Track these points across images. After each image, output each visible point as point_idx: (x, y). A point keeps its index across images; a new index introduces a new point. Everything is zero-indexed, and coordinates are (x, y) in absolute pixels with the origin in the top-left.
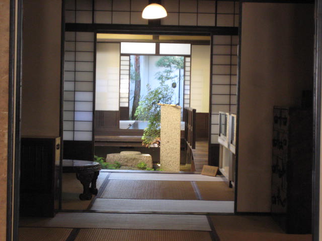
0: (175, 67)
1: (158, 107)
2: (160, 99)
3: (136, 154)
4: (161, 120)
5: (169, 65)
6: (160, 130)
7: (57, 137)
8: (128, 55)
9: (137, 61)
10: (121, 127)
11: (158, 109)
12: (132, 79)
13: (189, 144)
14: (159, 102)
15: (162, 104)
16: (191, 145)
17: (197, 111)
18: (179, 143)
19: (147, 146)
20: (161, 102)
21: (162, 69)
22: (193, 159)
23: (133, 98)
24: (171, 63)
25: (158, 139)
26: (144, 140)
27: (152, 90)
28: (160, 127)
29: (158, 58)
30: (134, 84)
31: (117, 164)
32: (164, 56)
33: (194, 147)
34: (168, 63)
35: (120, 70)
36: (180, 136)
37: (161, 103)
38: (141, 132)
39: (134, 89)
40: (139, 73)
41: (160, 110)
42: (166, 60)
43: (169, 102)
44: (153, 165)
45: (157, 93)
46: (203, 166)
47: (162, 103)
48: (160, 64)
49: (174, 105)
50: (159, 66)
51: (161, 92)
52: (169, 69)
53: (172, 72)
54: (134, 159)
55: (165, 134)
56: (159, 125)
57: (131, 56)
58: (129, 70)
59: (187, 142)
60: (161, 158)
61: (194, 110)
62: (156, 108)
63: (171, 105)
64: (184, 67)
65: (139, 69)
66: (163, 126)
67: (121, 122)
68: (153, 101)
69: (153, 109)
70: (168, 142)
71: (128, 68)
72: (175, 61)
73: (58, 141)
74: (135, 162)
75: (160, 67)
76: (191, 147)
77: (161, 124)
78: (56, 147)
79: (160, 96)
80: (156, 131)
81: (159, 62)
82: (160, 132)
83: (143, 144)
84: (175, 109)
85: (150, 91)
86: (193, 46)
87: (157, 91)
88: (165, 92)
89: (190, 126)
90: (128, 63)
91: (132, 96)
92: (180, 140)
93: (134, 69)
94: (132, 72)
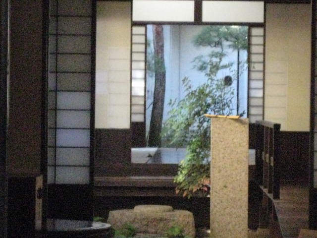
0: (230, 46)
1: (204, 121)
2: (209, 106)
3: (164, 211)
4: (212, 146)
5: (219, 44)
6: (209, 164)
7: (38, 175)
8: (144, 24)
9: (159, 35)
10: (135, 160)
11: (205, 124)
12: (149, 69)
13: (265, 191)
14: (206, 112)
15: (212, 114)
16: (270, 192)
17: (282, 129)
18: (246, 189)
19: (184, 195)
20: (209, 111)
21: (206, 51)
22: (276, 218)
23: (152, 106)
24: (223, 39)
25: (206, 182)
26: (180, 183)
27: (193, 89)
28: (210, 159)
29: (198, 30)
30: (154, 78)
31: (129, 229)
32: (209, 26)
33: (277, 196)
34: (217, 39)
35: (131, 53)
36: (247, 176)
37: (210, 113)
38: (173, 169)
39: (152, 89)
40: (162, 57)
41: (209, 127)
42: (213, 34)
43: (225, 112)
44: (197, 231)
45: (201, 94)
46: (298, 232)
47: (213, 112)
48: (202, 41)
49: (237, 117)
50: (200, 44)
51: (210, 92)
52: (218, 50)
53: (225, 55)
54: (161, 220)
55: (220, 171)
56: (207, 156)
57: (148, 26)
58: (146, 52)
59: (262, 187)
60: (211, 217)
61: (277, 126)
62: (201, 123)
63: (231, 117)
64: (248, 47)
65: (162, 51)
66: (216, 156)
67: (133, 150)
68: (196, 110)
69: (196, 124)
70: (226, 187)
71: (142, 48)
72: (231, 34)
73: (39, 183)
74: (162, 225)
75: (201, 47)
76: (271, 196)
77: (211, 153)
78: (37, 193)
79: (209, 100)
80: (202, 166)
81: (200, 37)
82: (208, 169)
83: (177, 192)
84: (237, 124)
85: (190, 90)
86: (268, 5)
87: (202, 92)
88: (218, 94)
89: (266, 157)
90: (142, 40)
91: (150, 101)
92: (247, 183)
93: (153, 50)
94: (149, 58)
